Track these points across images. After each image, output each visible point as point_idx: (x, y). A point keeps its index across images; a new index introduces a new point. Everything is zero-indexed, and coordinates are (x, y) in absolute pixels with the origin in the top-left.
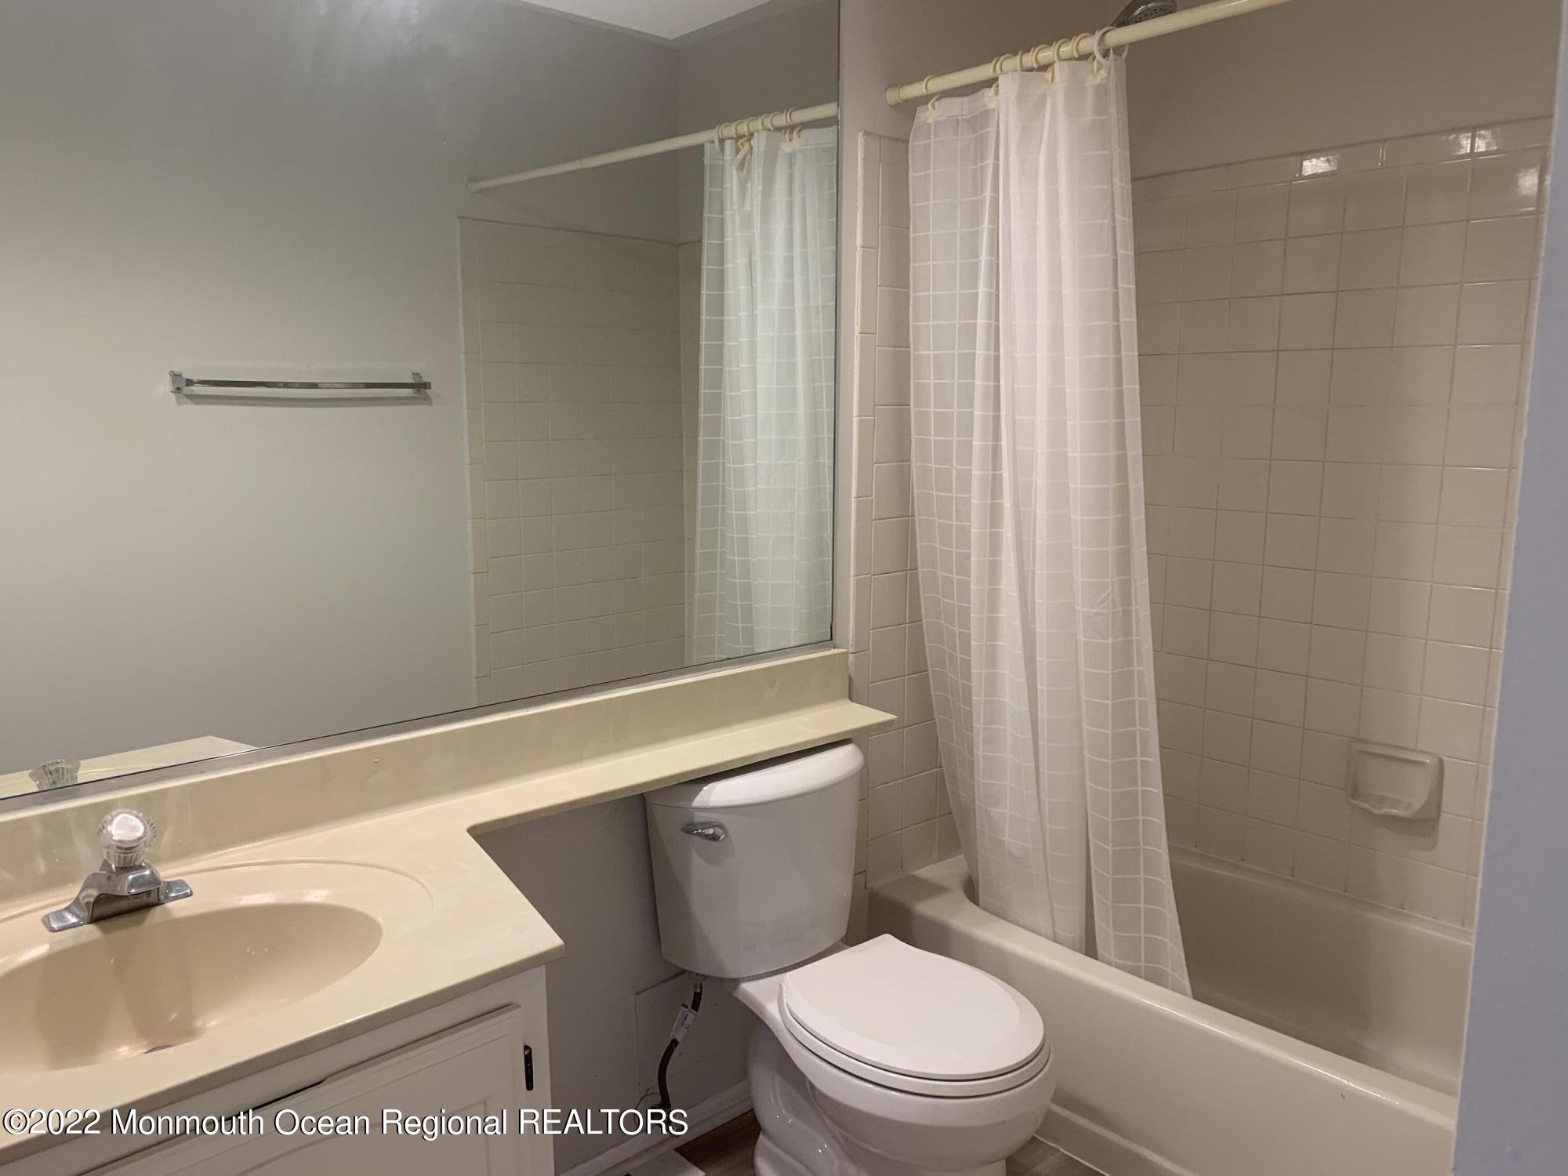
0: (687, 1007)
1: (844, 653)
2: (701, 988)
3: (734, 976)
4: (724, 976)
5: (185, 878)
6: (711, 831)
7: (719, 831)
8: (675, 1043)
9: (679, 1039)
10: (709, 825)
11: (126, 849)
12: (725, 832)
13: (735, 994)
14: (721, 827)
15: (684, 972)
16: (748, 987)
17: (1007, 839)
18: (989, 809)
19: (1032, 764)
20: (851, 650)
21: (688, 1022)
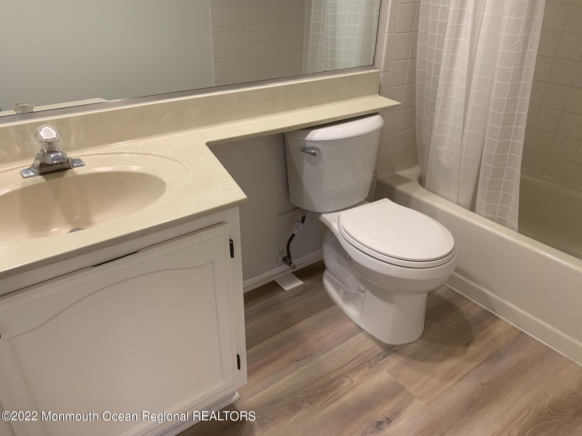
0: (299, 222)
1: (378, 72)
2: (305, 215)
3: (319, 211)
4: (316, 211)
5: (81, 158)
6: (313, 151)
7: (317, 151)
8: (294, 235)
9: (296, 233)
10: (313, 148)
11: (49, 143)
12: (320, 152)
13: (319, 218)
14: (318, 150)
15: (298, 208)
16: (325, 216)
17: (443, 160)
18: (437, 147)
19: (461, 128)
20: (382, 71)
21: (300, 227)
